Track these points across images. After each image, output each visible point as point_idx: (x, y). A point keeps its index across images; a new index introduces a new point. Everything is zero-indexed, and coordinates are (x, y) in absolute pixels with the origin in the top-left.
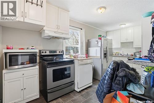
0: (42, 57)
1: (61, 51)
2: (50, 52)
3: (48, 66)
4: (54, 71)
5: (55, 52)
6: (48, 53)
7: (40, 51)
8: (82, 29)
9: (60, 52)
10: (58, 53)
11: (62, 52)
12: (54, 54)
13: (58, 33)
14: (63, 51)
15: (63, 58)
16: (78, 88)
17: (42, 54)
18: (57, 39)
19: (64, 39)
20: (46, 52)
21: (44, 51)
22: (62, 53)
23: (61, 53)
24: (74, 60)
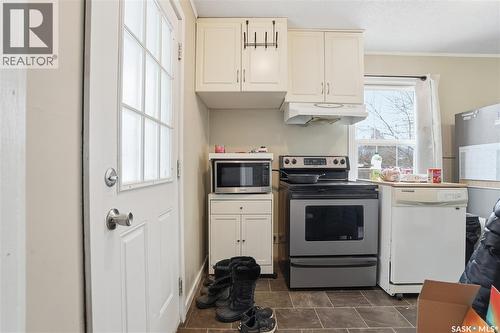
0: (284, 173)
1: (339, 160)
2: (308, 160)
3: (294, 195)
4: (309, 209)
5: (322, 161)
6: (300, 164)
7: (281, 158)
8: (424, 78)
9: (336, 162)
10: (330, 165)
11: (342, 162)
12: (319, 167)
13: (326, 105)
14: (347, 158)
15: (347, 181)
16: (391, 283)
17: (286, 166)
18: (327, 124)
19: (352, 119)
20: (294, 162)
21: (291, 159)
22: (344, 166)
23: (339, 166)
24: (377, 187)
